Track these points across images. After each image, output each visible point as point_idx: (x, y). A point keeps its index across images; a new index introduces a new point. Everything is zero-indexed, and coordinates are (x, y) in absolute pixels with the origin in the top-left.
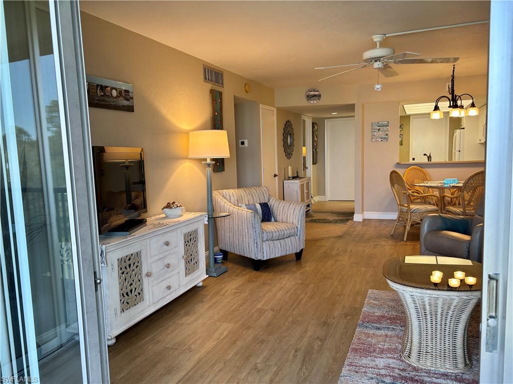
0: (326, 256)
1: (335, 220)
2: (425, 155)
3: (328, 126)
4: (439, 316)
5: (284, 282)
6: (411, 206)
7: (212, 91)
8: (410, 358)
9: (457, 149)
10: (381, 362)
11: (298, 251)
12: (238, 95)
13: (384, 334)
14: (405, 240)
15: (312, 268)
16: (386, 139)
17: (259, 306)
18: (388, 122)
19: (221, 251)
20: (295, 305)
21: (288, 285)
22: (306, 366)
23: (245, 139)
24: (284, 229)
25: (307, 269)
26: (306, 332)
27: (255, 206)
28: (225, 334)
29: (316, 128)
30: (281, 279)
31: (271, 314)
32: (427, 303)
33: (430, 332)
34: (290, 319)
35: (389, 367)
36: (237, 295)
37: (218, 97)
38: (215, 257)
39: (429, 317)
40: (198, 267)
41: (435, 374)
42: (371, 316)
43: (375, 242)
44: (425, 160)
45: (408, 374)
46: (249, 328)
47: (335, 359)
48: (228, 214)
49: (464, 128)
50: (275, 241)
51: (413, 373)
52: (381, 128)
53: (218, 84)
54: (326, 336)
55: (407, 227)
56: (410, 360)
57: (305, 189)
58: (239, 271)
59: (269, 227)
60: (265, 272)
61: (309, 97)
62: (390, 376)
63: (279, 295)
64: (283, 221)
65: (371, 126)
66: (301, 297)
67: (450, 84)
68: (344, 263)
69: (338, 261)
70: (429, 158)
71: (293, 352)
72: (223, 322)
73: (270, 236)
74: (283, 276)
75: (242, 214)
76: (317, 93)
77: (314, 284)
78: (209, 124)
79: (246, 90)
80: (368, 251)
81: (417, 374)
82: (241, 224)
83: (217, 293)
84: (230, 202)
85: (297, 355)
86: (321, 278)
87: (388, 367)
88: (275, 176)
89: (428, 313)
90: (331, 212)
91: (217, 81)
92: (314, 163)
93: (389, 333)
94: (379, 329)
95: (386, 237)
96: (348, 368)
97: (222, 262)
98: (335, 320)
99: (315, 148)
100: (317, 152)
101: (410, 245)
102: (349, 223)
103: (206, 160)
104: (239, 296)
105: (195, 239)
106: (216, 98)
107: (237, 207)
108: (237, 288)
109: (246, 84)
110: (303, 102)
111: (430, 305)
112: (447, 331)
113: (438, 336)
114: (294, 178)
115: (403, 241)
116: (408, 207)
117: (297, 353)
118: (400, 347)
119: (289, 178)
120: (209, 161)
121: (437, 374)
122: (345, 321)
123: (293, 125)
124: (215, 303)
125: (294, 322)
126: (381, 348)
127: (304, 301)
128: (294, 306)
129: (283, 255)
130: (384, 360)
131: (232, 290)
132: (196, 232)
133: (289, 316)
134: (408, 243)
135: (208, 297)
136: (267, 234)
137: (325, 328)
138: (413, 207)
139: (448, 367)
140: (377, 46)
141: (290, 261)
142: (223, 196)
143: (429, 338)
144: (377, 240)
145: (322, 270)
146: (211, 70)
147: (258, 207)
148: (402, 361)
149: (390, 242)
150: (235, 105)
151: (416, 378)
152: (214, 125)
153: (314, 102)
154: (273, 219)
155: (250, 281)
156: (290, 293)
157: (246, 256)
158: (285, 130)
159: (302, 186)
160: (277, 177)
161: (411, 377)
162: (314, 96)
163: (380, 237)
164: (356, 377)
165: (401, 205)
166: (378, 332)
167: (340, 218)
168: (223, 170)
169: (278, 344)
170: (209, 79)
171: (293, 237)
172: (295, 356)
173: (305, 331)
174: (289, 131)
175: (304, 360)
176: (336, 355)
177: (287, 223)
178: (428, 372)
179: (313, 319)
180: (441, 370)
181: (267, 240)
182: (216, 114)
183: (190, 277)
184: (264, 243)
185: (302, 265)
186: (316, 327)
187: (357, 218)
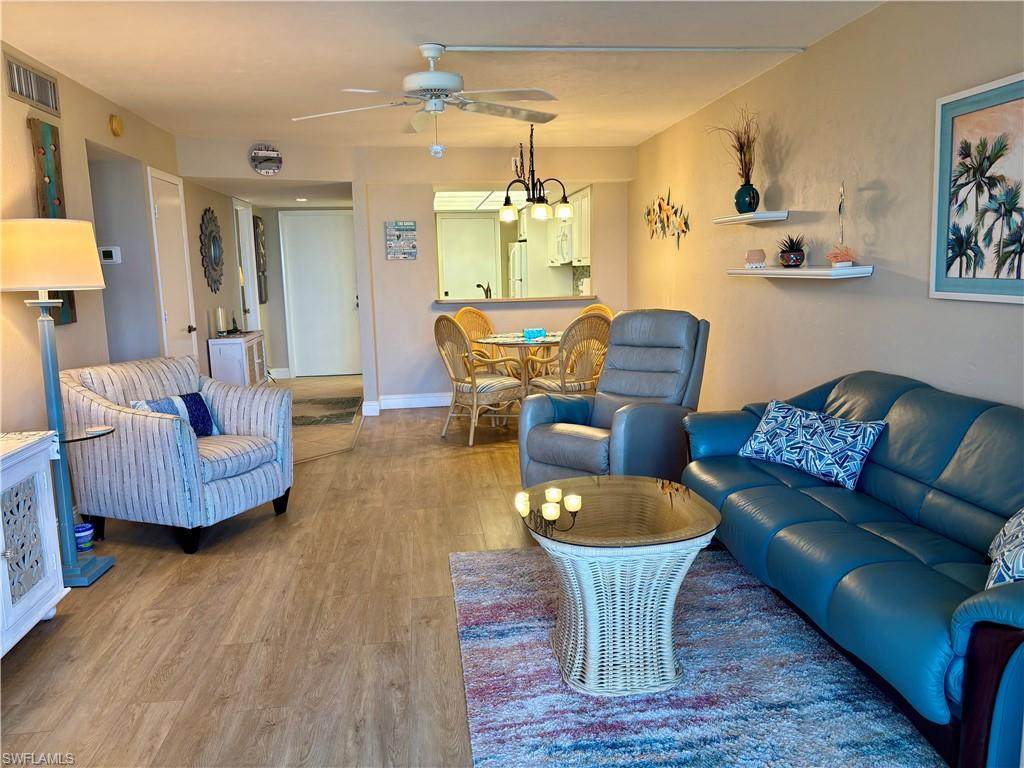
0: (337, 496)
1: (326, 416)
2: (479, 286)
3: (286, 225)
4: (635, 595)
5: (268, 570)
6: (477, 381)
7: (31, 123)
8: (583, 682)
9: (518, 277)
10: (537, 706)
11: (282, 494)
12: (96, 140)
13: (516, 643)
14: (471, 443)
15: (318, 527)
16: (413, 255)
17: (229, 639)
18: (415, 222)
19: (86, 518)
20: (313, 615)
21: (278, 575)
22: (392, 760)
23: (115, 245)
24: (249, 449)
25: (309, 530)
26: (360, 675)
27: (171, 403)
28: (164, 733)
29: (261, 227)
30: (257, 563)
31: (264, 653)
32: (617, 574)
33: (619, 626)
34: (315, 654)
35: (556, 712)
36: (162, 621)
37: (50, 140)
38: (77, 535)
39: (618, 599)
40: (42, 573)
41: (634, 702)
42: (478, 610)
43: (418, 453)
44: (480, 295)
45: (593, 716)
46: (223, 700)
47: (445, 724)
48: (111, 428)
49: (525, 241)
50: (229, 480)
51: (601, 713)
52: (404, 234)
53: (44, 107)
54: (407, 677)
55: (473, 421)
56: (587, 686)
57: (256, 356)
58: (144, 563)
59: (214, 448)
60: (214, 553)
61: (257, 162)
62: (564, 731)
63: (267, 602)
64: (242, 431)
65: (382, 230)
66: (320, 595)
67: (518, 159)
68: (380, 505)
69: (364, 502)
70: (488, 292)
71: (351, 733)
72: (149, 701)
73: (220, 469)
74: (259, 556)
75: (145, 426)
76: (273, 154)
77: (334, 561)
78: (30, 205)
79: (112, 129)
80: (413, 472)
81: (607, 712)
82: (144, 450)
83: (105, 629)
84: (106, 399)
85: (362, 740)
86: (345, 545)
87: (553, 713)
88: (191, 329)
89: (618, 590)
90: (310, 401)
91: (43, 101)
92: (262, 302)
93: (526, 639)
94: (501, 634)
95: (434, 442)
96: (480, 738)
97: (92, 547)
98: (409, 635)
99: (261, 269)
100: (265, 278)
101: (483, 452)
102: (356, 418)
103: (34, 295)
104: (167, 624)
105: (28, 503)
106: (44, 141)
107: (126, 410)
108: (155, 605)
109: (112, 116)
110: (243, 171)
111: (623, 574)
112: (648, 618)
113: (634, 630)
114: (230, 333)
115: (468, 446)
116: (473, 383)
117: (363, 733)
118: (555, 664)
119: (219, 335)
120: (44, 298)
121: (638, 702)
122: (431, 632)
123: (218, 219)
124: (107, 657)
125: (325, 660)
126: (524, 676)
127: (328, 605)
128: (312, 621)
129: (249, 507)
130: (540, 699)
131: (144, 611)
132: (30, 484)
133: (309, 648)
134: (479, 449)
135: (84, 643)
136: (213, 467)
137: (396, 657)
138: (481, 382)
139: (651, 683)
140: (429, 66)
141: (264, 518)
142: (83, 384)
143: (619, 636)
144: (421, 450)
145: (340, 527)
146: (25, 71)
147: (180, 404)
148: (571, 692)
149: (447, 452)
150: (90, 163)
151: (610, 721)
152: (44, 209)
153: (267, 173)
154: (215, 430)
155: (183, 582)
156: (290, 594)
157: (161, 522)
158: (204, 228)
159: (250, 349)
160: (194, 333)
161: (600, 722)
162: (268, 159)
163: (424, 442)
164: (505, 753)
165: (457, 380)
166: (505, 643)
167: (334, 412)
168: (74, 320)
169: (309, 721)
170: (21, 93)
171: (269, 466)
172: (359, 742)
173: (358, 674)
174: (212, 232)
175: (383, 747)
176: (445, 716)
177: (250, 435)
178: (622, 702)
179: (364, 644)
180: (641, 692)
181: (212, 481)
182: (47, 179)
183: (24, 603)
184: (206, 488)
185: (291, 523)
186: (377, 661)
187: (369, 408)
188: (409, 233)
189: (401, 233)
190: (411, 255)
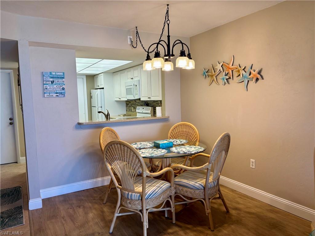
9: (100, 106)
18: (64, 73)
49: (103, 88)
52: (56, 80)
70: (107, 116)
188: (60, 80)
189: (54, 79)
190: (62, 94)
